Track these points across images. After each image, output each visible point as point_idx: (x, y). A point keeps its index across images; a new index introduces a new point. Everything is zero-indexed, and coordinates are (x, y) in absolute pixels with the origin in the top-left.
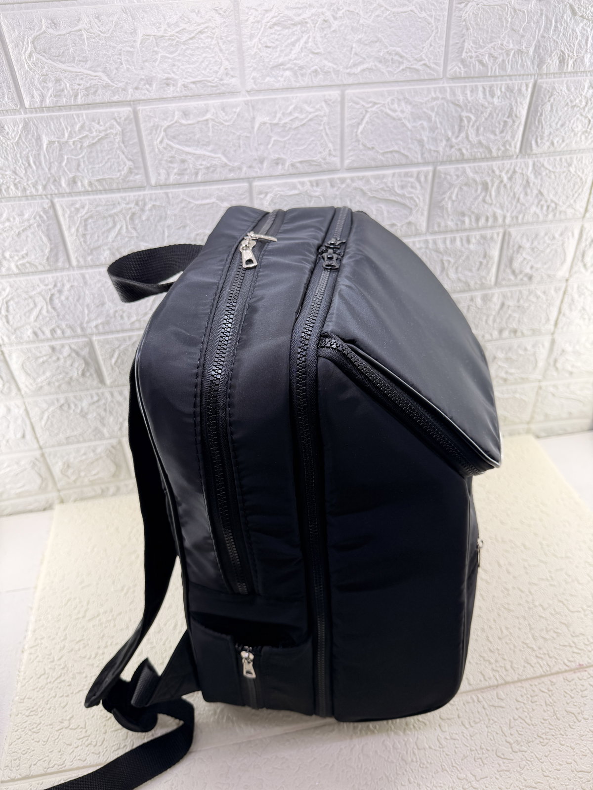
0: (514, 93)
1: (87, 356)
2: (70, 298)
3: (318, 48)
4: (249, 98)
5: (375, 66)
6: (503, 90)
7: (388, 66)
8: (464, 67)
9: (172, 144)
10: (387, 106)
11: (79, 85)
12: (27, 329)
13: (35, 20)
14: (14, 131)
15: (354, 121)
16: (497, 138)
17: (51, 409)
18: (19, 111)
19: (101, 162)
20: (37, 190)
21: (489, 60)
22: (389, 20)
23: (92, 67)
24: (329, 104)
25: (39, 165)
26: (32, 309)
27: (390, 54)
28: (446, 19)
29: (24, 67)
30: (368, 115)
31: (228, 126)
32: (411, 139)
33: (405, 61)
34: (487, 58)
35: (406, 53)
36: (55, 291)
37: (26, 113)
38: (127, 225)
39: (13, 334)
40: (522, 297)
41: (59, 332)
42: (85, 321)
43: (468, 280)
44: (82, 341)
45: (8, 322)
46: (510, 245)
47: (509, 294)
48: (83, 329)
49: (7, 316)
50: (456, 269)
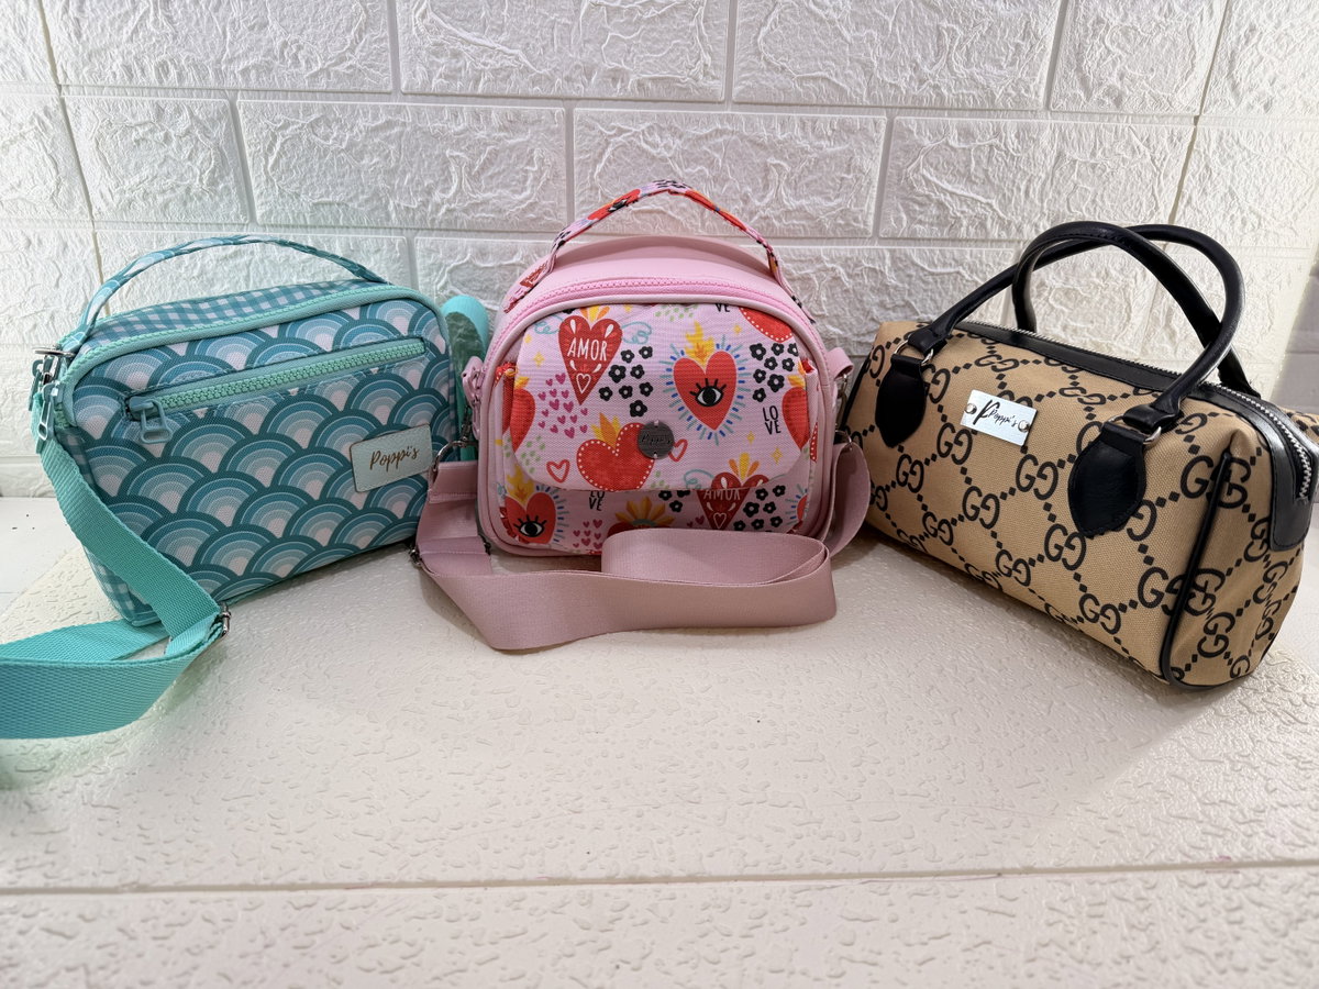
39: (84, 65)
40: (1101, 143)
41: (173, 72)
42: (225, 56)
43: (993, 84)
44: (216, 103)
45: (79, 35)
46: (1080, 16)
47: (1074, 134)
48: (218, 72)
49: (78, 20)
50: (968, 54)
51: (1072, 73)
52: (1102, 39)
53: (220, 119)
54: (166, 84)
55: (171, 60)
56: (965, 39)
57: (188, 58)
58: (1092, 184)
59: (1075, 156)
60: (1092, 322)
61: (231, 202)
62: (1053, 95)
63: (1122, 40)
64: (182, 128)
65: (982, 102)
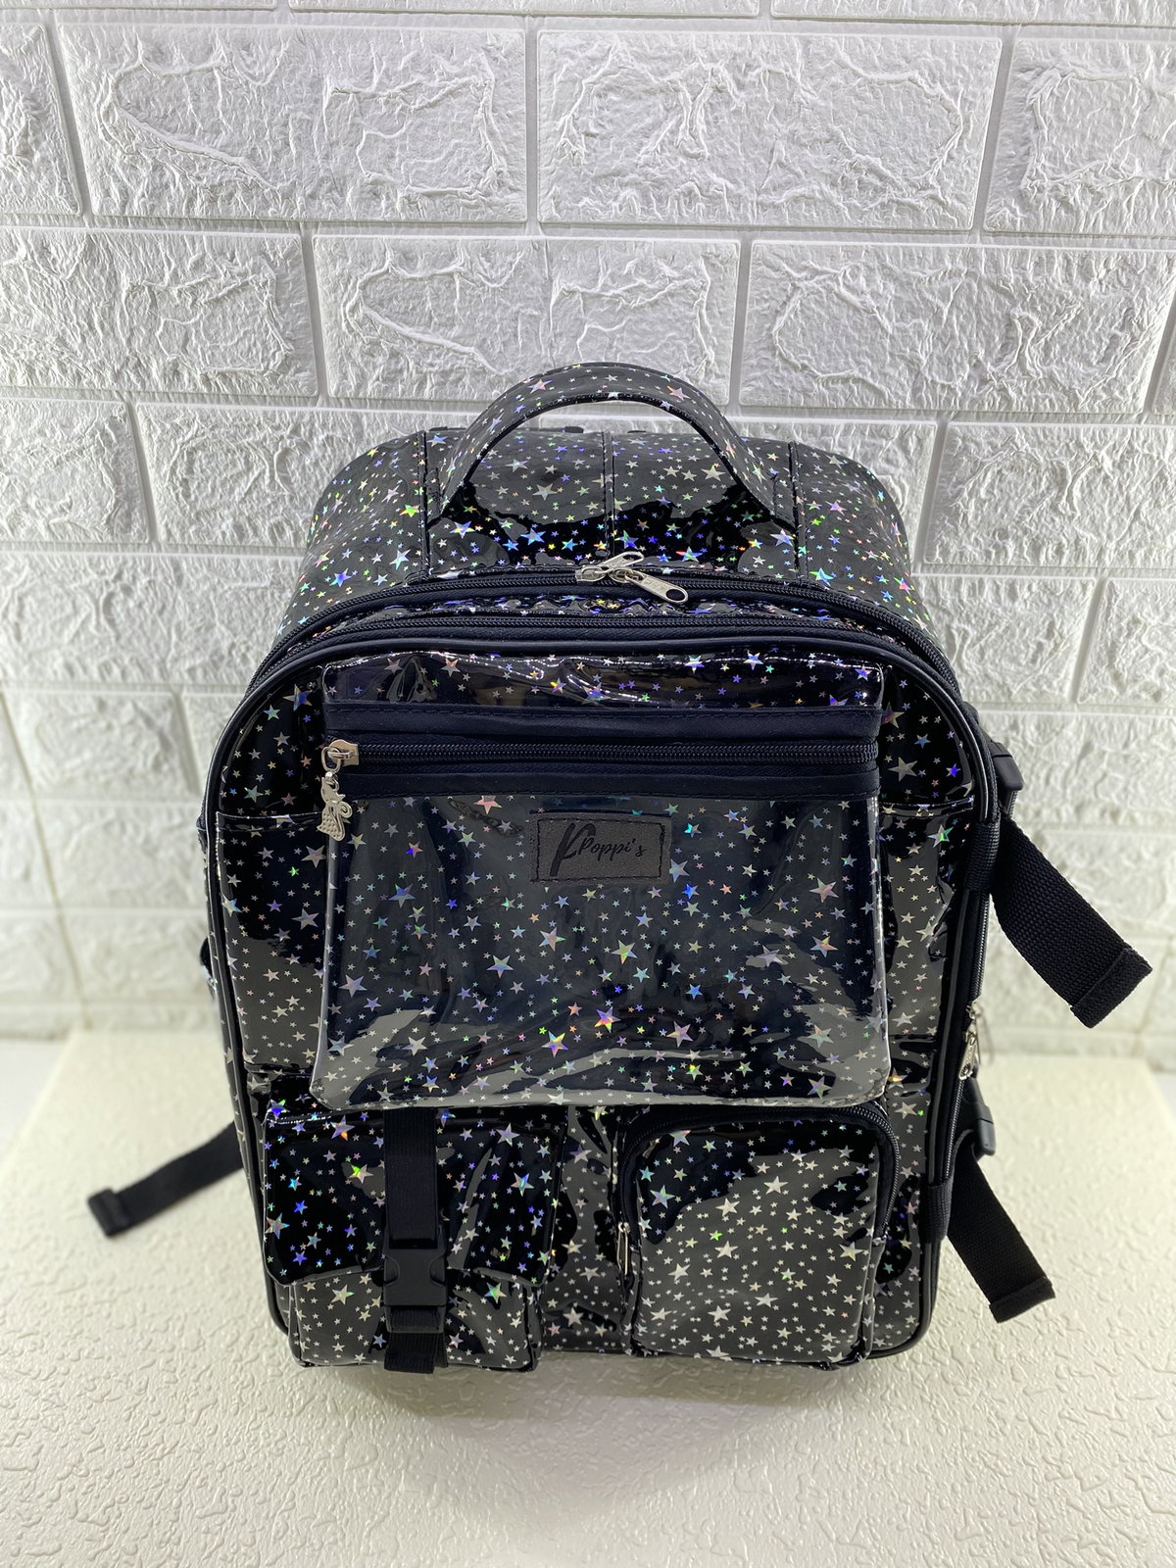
0: (1140, 277)
1: (167, 729)
2: (146, 606)
3: (698, 145)
4: (542, 237)
5: (821, 192)
6: (1112, 266)
7: (849, 196)
8: (1024, 209)
9: (374, 315)
10: (840, 279)
11: (199, 178)
12: (54, 659)
13: (126, 44)
14: (66, 256)
15: (766, 305)
16: (1090, 371)
17: (86, 829)
18: (80, 219)
19: (232, 338)
20: (102, 380)
21: (1083, 199)
22: (858, 97)
23: (227, 146)
24: (713, 265)
25: (110, 331)
26: (68, 618)
27: (857, 170)
28: (989, 104)
29: (96, 133)
30: (797, 296)
31: (494, 289)
32: (892, 355)
33: (889, 187)
34: (1077, 194)
35: (892, 170)
36: (116, 587)
37: (92, 224)
38: (272, 472)
39: (25, 663)
40: (1136, 736)
41: (116, 671)
42: (170, 657)
43: (1009, 681)
44: (160, 696)
45: (18, 637)
46: (1113, 615)
47: (1104, 726)
48: (163, 671)
49: (17, 625)
50: (982, 652)
51: (1103, 670)
52: (1139, 638)
53: (165, 709)
54: (108, 679)
55: (115, 661)
56: (979, 639)
57: (131, 660)
58: (1124, 772)
59: (1106, 748)
60: (1121, 901)
61: (175, 781)
62: (1081, 690)
63: (1162, 639)
64: (125, 719)
65: (997, 698)
